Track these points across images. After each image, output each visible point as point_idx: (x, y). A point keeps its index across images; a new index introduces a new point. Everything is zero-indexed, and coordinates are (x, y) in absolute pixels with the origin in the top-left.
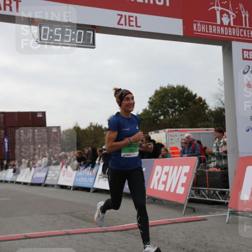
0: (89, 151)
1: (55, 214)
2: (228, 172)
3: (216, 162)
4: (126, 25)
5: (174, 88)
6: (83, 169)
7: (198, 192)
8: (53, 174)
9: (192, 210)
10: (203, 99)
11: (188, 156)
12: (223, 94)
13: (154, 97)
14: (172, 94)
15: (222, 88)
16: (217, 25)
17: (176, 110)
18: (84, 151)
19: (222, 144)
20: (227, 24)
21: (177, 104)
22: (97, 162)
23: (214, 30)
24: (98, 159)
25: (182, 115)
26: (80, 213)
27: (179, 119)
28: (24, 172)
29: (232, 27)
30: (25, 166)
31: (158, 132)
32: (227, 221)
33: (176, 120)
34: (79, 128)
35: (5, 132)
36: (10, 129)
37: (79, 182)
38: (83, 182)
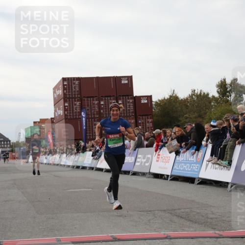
0: (192, 129)
1: (150, 211)
6: (184, 152)
8: (144, 158)
18: (185, 128)
22: (204, 143)
24: (205, 139)
26: (183, 210)
34: (176, 98)
35: (81, 104)
36: (88, 100)
37: (180, 170)
38: (184, 170)
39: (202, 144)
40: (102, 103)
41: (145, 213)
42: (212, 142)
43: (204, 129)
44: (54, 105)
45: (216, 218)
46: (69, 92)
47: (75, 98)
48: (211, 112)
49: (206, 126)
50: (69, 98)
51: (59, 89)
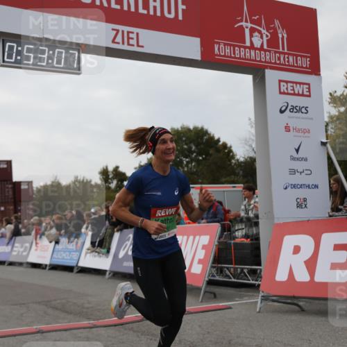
0: (73, 216)
1: (23, 304)
2: (259, 244)
3: (244, 231)
4: (123, 43)
5: (189, 130)
7: (221, 271)
8: (21, 247)
9: (213, 296)
10: (229, 145)
11: (208, 222)
12: (254, 138)
14: (187, 138)
15: (253, 131)
16: (245, 48)
17: (192, 161)
18: (65, 216)
19: (252, 206)
20: (259, 47)
21: (194, 152)
22: (83, 231)
23: (242, 54)
24: (85, 226)
25: (201, 167)
26: (58, 301)
27: (197, 171)
29: (265, 51)
32: (258, 310)
33: (193, 173)
37: (59, 258)
38: (63, 259)
41: (18, 307)
45: (92, 307)
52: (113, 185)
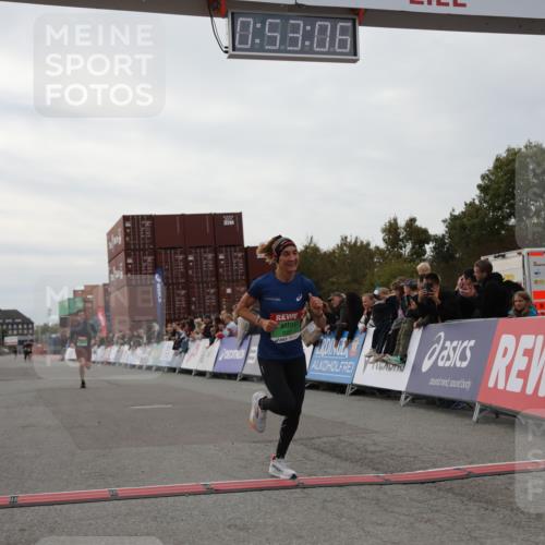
0: (342, 301)
1: (271, 442)
4: (430, 3)
13: (492, 174)
22: (361, 326)
24: (363, 319)
26: (325, 439)
28: (197, 348)
30: (200, 335)
31: (503, 256)
34: (316, 249)
35: (155, 259)
36: (166, 254)
37: (320, 371)
38: (329, 371)
39: (357, 328)
40: (191, 258)
41: (263, 445)
42: (376, 325)
43: (361, 302)
44: (110, 261)
45: (381, 452)
46: (134, 239)
47: (144, 250)
48: (373, 275)
49: (364, 298)
50: (134, 250)
51: (116, 235)
52: (407, 249)
